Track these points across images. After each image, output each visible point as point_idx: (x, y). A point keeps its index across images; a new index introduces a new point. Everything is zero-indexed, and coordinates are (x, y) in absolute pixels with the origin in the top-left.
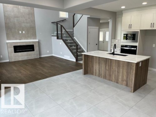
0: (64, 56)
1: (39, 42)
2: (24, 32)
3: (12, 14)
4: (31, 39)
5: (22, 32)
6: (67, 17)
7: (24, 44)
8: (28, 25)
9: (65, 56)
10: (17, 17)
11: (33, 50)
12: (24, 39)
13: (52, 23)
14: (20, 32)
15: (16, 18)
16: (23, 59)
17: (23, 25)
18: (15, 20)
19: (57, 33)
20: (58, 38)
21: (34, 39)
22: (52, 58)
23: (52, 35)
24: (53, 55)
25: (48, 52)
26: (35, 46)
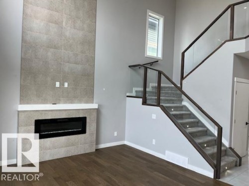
0: (164, 153)
1: (98, 111)
2: (66, 85)
3: (44, 38)
4: (81, 103)
5: (62, 84)
6: (160, 56)
7: (64, 116)
8: (79, 67)
9: (167, 152)
10: (56, 47)
11: (83, 131)
12: (65, 102)
13: (129, 66)
14: (58, 84)
15: (52, 50)
16: (56, 157)
17: (67, 67)
18: (49, 54)
19: (145, 92)
20: (145, 103)
21: (87, 102)
22: (124, 149)
23: (128, 94)
24: (126, 143)
25: (116, 134)
26: (88, 120)
